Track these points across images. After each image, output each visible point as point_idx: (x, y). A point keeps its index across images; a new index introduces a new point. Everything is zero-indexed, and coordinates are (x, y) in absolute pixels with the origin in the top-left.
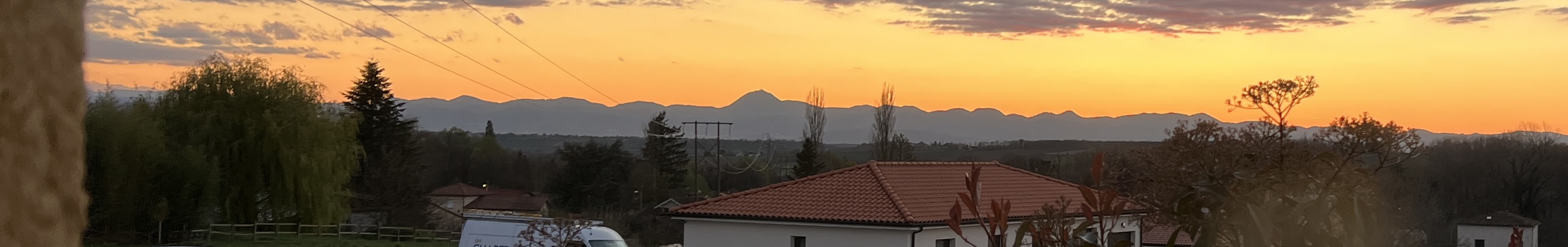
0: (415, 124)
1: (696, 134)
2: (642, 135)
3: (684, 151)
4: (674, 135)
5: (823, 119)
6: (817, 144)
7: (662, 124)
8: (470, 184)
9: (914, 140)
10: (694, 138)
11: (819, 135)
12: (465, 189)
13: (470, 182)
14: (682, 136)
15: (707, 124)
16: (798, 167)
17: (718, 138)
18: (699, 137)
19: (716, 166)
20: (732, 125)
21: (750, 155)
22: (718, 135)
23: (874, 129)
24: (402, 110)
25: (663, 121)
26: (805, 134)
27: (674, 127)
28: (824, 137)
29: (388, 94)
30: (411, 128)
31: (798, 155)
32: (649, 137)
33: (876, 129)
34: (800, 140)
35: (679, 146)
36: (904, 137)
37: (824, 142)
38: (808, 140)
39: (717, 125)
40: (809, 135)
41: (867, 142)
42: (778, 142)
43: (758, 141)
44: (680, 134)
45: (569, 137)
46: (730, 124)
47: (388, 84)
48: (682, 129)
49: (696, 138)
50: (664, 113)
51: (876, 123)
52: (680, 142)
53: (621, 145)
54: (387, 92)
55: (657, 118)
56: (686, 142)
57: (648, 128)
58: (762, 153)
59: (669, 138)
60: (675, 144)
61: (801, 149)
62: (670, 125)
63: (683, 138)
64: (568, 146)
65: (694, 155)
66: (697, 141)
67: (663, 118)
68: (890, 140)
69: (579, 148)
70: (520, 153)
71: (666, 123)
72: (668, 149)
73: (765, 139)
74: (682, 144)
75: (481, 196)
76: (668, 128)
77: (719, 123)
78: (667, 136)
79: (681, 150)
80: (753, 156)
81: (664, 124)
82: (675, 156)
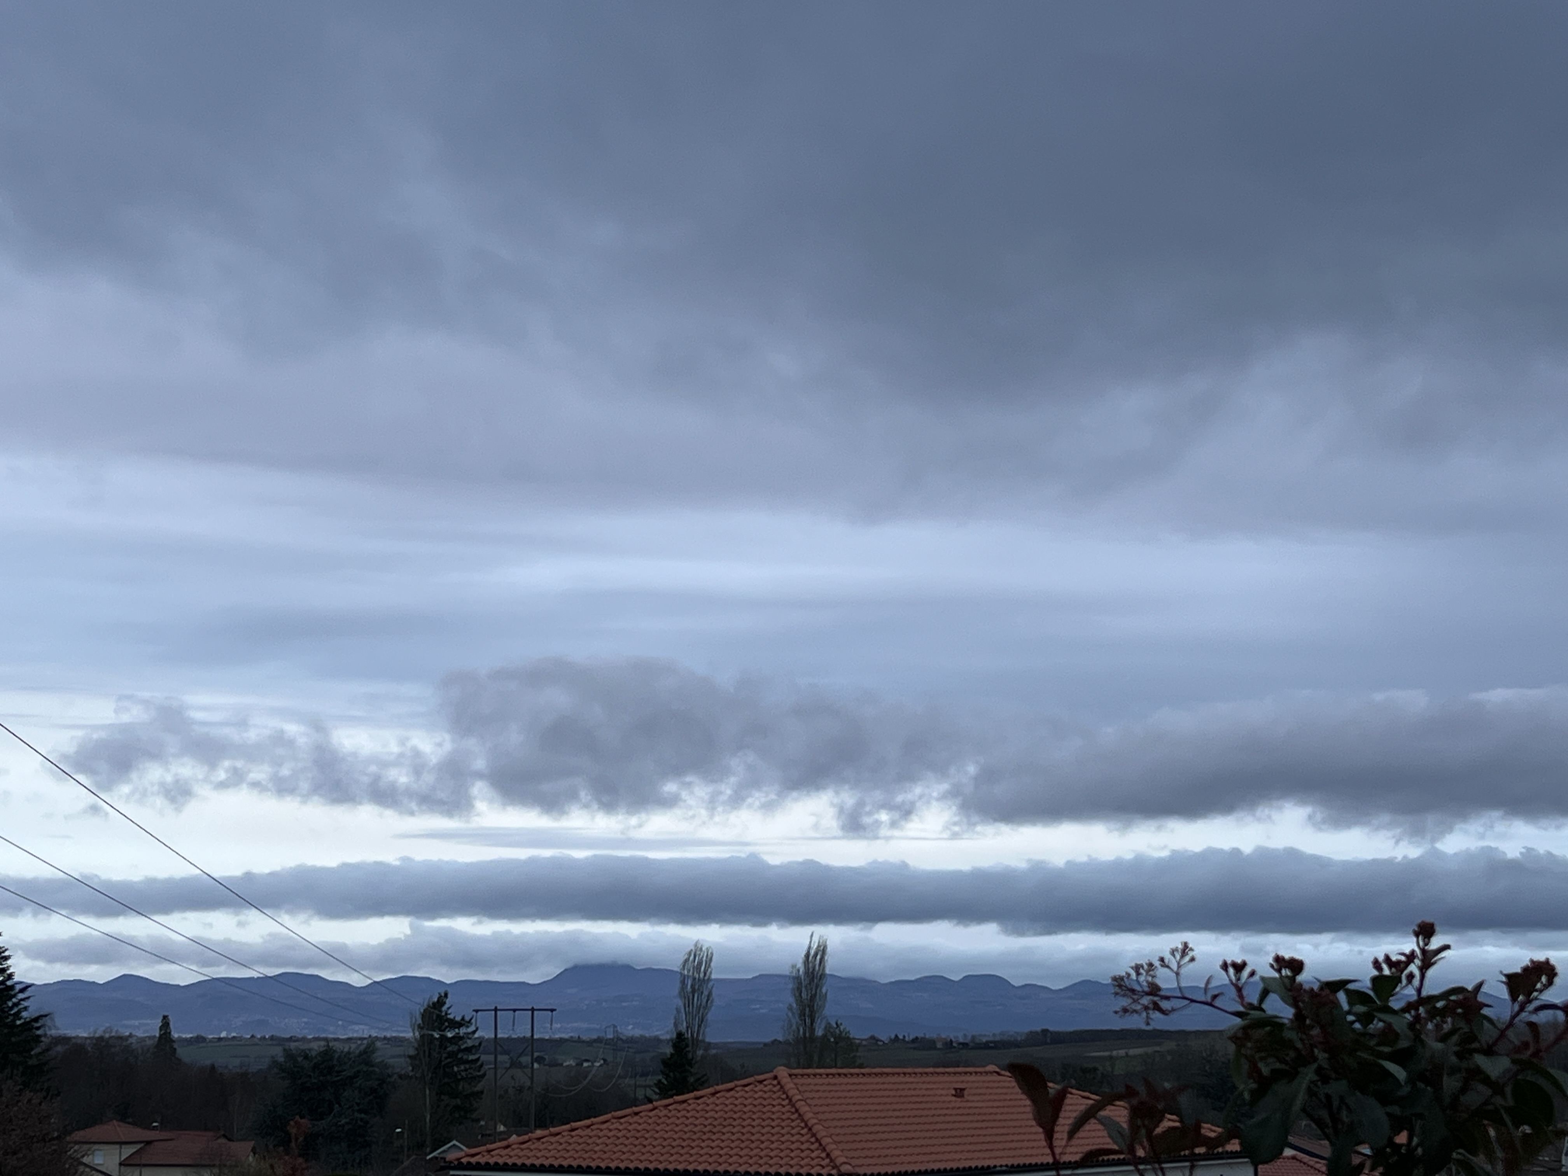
0: (47, 1022)
1: (496, 1029)
2: (409, 1034)
3: (478, 1059)
4: (461, 1032)
5: (709, 999)
6: (696, 1042)
7: (443, 1014)
8: (129, 1123)
9: (858, 1033)
10: (493, 1037)
11: (699, 1026)
12: (124, 1131)
13: (130, 1120)
14: (474, 1032)
15: (514, 1010)
16: (664, 1081)
17: (533, 1035)
18: (502, 1033)
19: (528, 1084)
20: (554, 1012)
21: (585, 1064)
22: (533, 1031)
23: (790, 1014)
24: (27, 999)
25: (444, 1008)
26: (676, 1025)
28: (707, 1030)
29: (6, 974)
30: (39, 1029)
31: (665, 1063)
32: (421, 1036)
33: (793, 1014)
34: (668, 1037)
35: (469, 1050)
36: (842, 1028)
37: (708, 1038)
38: (680, 1035)
39: (530, 1012)
40: (683, 1027)
41: (780, 1038)
42: (627, 1040)
43: (598, 1040)
44: (470, 1029)
45: (291, 1039)
46: (552, 1010)
48: (473, 1021)
49: (497, 1036)
50: (446, 995)
51: (794, 1005)
52: (470, 1043)
53: (373, 1052)
54: (4, 970)
55: (434, 1004)
56: (480, 1044)
57: (420, 1021)
58: (605, 1060)
59: (453, 1037)
60: (462, 1047)
61: (668, 1050)
62: (455, 1014)
63: (476, 1035)
64: (289, 1055)
65: (493, 1066)
66: (498, 1042)
67: (444, 1003)
68: (819, 1032)
69: (306, 1057)
70: (213, 1067)
71: (449, 1012)
72: (451, 1055)
73: (610, 1035)
74: (473, 1046)
75: (148, 1143)
76: (451, 1020)
77: (533, 1010)
78: (450, 1035)
79: (471, 1057)
80: (589, 1066)
81: (446, 1013)
82: (462, 1067)
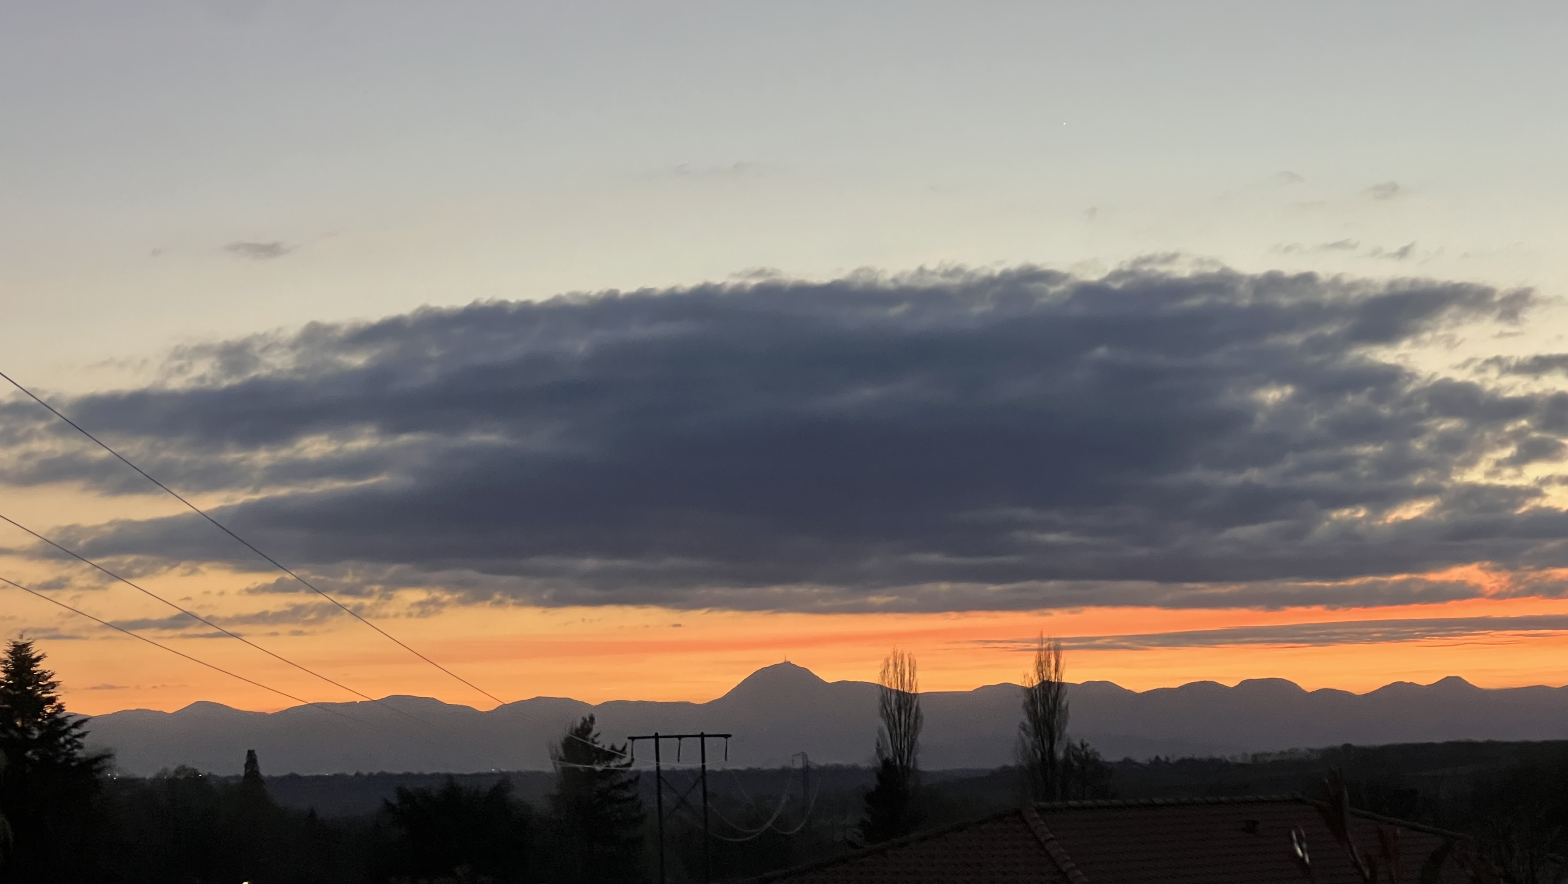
0: (107, 762)
1: (658, 760)
2: (548, 767)
3: (635, 796)
4: (613, 765)
5: (916, 718)
6: (906, 769)
7: (590, 743)
9: (1110, 755)
10: (655, 769)
11: (910, 753)
14: (629, 765)
15: (680, 737)
16: (870, 819)
17: (704, 767)
18: (665, 766)
19: (700, 826)
20: (729, 739)
21: (769, 800)
22: (703, 761)
23: (1022, 732)
24: (83, 735)
25: (591, 736)
26: (879, 751)
27: (613, 748)
28: (920, 755)
29: (54, 705)
30: (99, 771)
31: (868, 796)
32: (565, 771)
33: (1028, 734)
34: (870, 764)
35: (624, 786)
36: (1089, 749)
37: (922, 767)
38: (886, 763)
39: (699, 739)
40: (889, 753)
41: (1011, 763)
42: (824, 771)
43: (785, 772)
44: (624, 762)
45: (405, 775)
46: (727, 736)
47: (53, 685)
48: (628, 750)
49: (658, 768)
50: (592, 719)
51: (1027, 722)
52: (625, 778)
54: (52, 700)
55: (577, 731)
56: (638, 778)
57: (560, 753)
58: (792, 794)
59: (604, 771)
60: (615, 784)
61: (872, 783)
62: (604, 743)
63: (631, 769)
64: (403, 794)
65: (655, 804)
66: (662, 775)
67: (589, 730)
68: (1060, 755)
69: (426, 797)
70: (313, 813)
71: (596, 740)
72: (601, 792)
73: (799, 765)
74: (630, 781)
76: (601, 751)
77: (702, 736)
78: (599, 768)
79: (627, 795)
80: (774, 803)
81: (593, 742)
82: (617, 806)
